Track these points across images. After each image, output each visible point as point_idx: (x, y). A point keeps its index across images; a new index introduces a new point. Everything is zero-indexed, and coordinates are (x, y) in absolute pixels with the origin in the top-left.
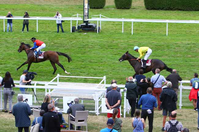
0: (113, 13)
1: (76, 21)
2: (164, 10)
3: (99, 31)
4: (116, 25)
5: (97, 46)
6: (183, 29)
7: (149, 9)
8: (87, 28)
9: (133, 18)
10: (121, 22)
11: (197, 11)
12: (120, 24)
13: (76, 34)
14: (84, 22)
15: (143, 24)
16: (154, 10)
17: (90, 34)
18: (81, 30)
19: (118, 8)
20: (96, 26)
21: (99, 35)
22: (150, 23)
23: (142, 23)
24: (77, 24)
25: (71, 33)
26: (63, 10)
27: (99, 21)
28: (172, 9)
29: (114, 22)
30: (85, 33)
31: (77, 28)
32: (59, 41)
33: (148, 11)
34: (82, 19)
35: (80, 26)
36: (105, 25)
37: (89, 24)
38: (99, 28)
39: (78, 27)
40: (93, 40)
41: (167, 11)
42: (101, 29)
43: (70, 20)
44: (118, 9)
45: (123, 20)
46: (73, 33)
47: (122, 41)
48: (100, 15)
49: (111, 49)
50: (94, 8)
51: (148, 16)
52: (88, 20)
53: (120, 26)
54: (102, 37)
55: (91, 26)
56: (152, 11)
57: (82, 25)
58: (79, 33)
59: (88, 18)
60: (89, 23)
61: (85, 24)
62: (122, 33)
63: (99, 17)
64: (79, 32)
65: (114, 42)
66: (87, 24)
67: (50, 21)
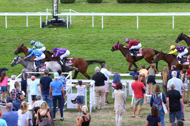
0: (84, 8)
1: (46, 16)
2: (136, 3)
3: (69, 26)
4: (87, 19)
5: (66, 42)
6: (154, 22)
7: (120, 3)
8: (57, 23)
9: (104, 12)
10: (91, 16)
11: (169, 3)
12: (90, 18)
13: (46, 29)
14: (54, 17)
15: (114, 18)
16: (125, 3)
17: (60, 29)
18: (51, 25)
19: (89, 2)
20: (66, 21)
21: (69, 30)
22: (121, 16)
23: (112, 17)
24: (47, 19)
25: (41, 29)
26: (33, 5)
27: (69, 16)
28: (144, 2)
29: (84, 17)
30: (55, 29)
31: (47, 24)
32: (28, 36)
33: (120, 5)
34: (51, 14)
35: (50, 21)
36: (76, 20)
37: (59, 20)
38: (69, 23)
39: (48, 22)
40: (62, 35)
41: (139, 4)
42: (71, 23)
43: (40, 16)
44: (89, 4)
45: (93, 14)
46: (43, 28)
47: (92, 35)
48: (70, 10)
49: (80, 44)
50: (65, 3)
51: (120, 10)
52: (57, 15)
53: (91, 20)
54: (71, 32)
55: (61, 21)
56: (124, 4)
57: (51, 21)
58: (49, 29)
59: (57, 13)
60: (59, 18)
61: (54, 19)
62: (92, 27)
63: (69, 12)
64: (49, 27)
65: (84, 37)
66: (57, 19)
67: (19, 17)
